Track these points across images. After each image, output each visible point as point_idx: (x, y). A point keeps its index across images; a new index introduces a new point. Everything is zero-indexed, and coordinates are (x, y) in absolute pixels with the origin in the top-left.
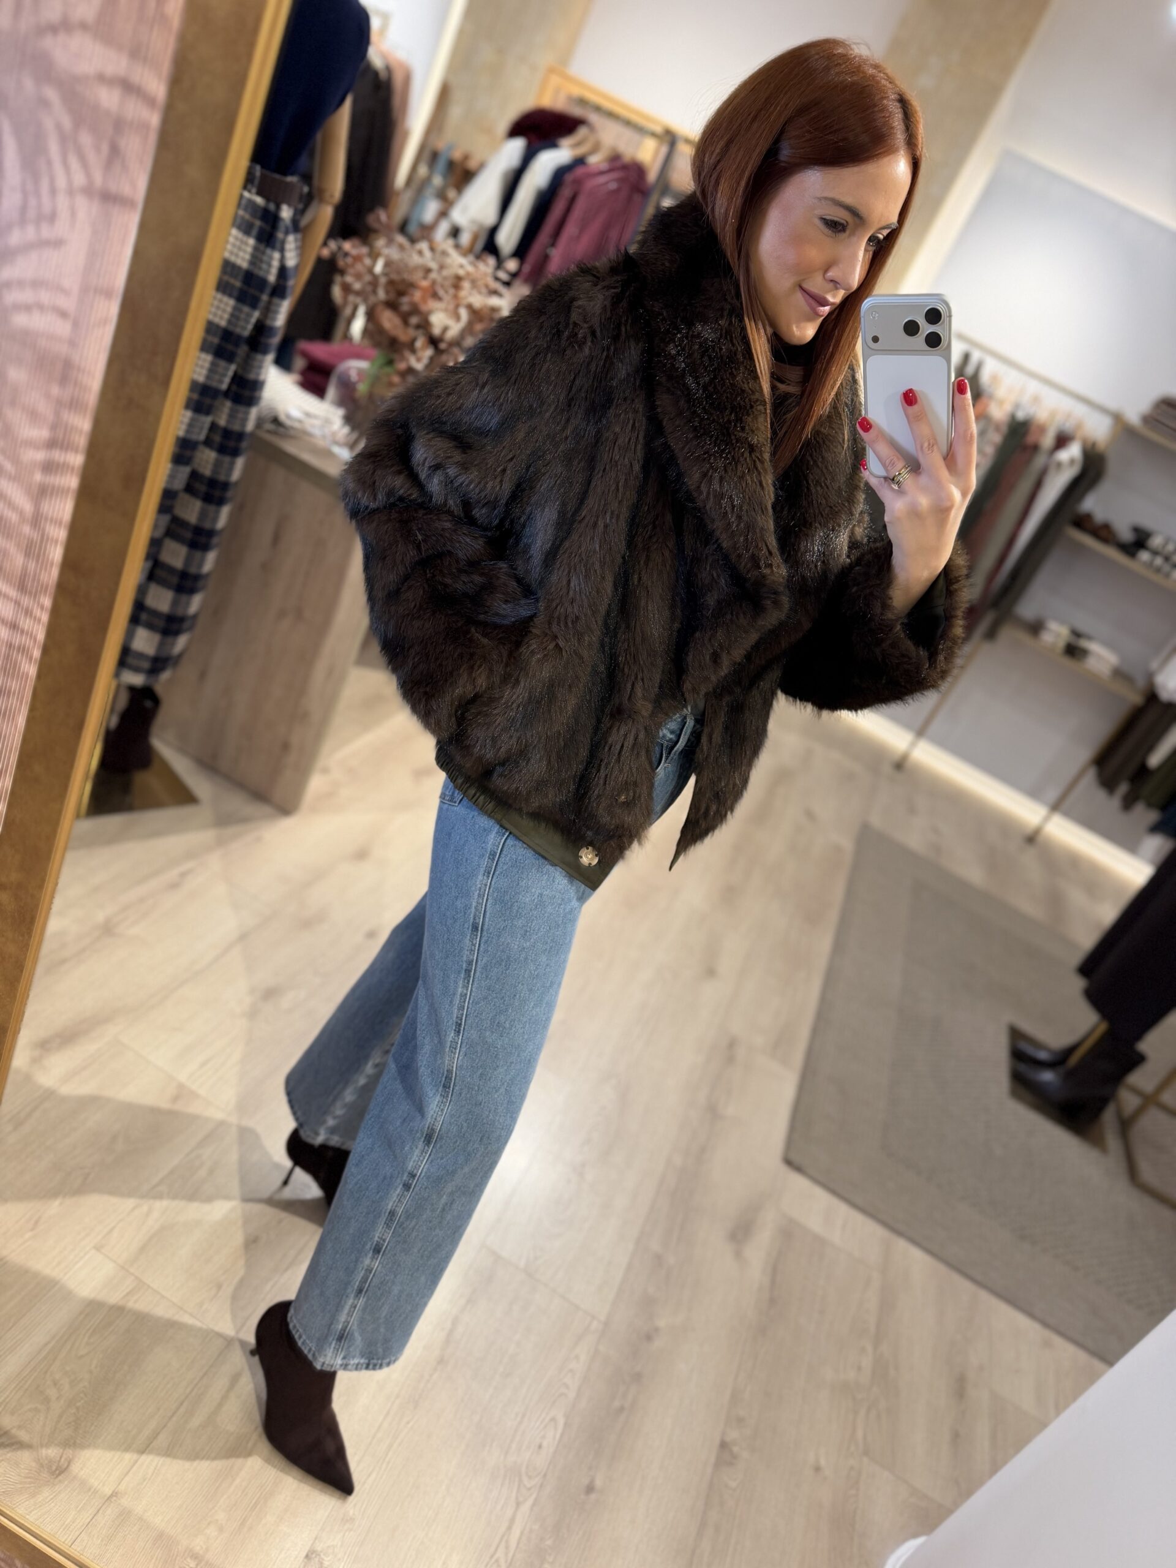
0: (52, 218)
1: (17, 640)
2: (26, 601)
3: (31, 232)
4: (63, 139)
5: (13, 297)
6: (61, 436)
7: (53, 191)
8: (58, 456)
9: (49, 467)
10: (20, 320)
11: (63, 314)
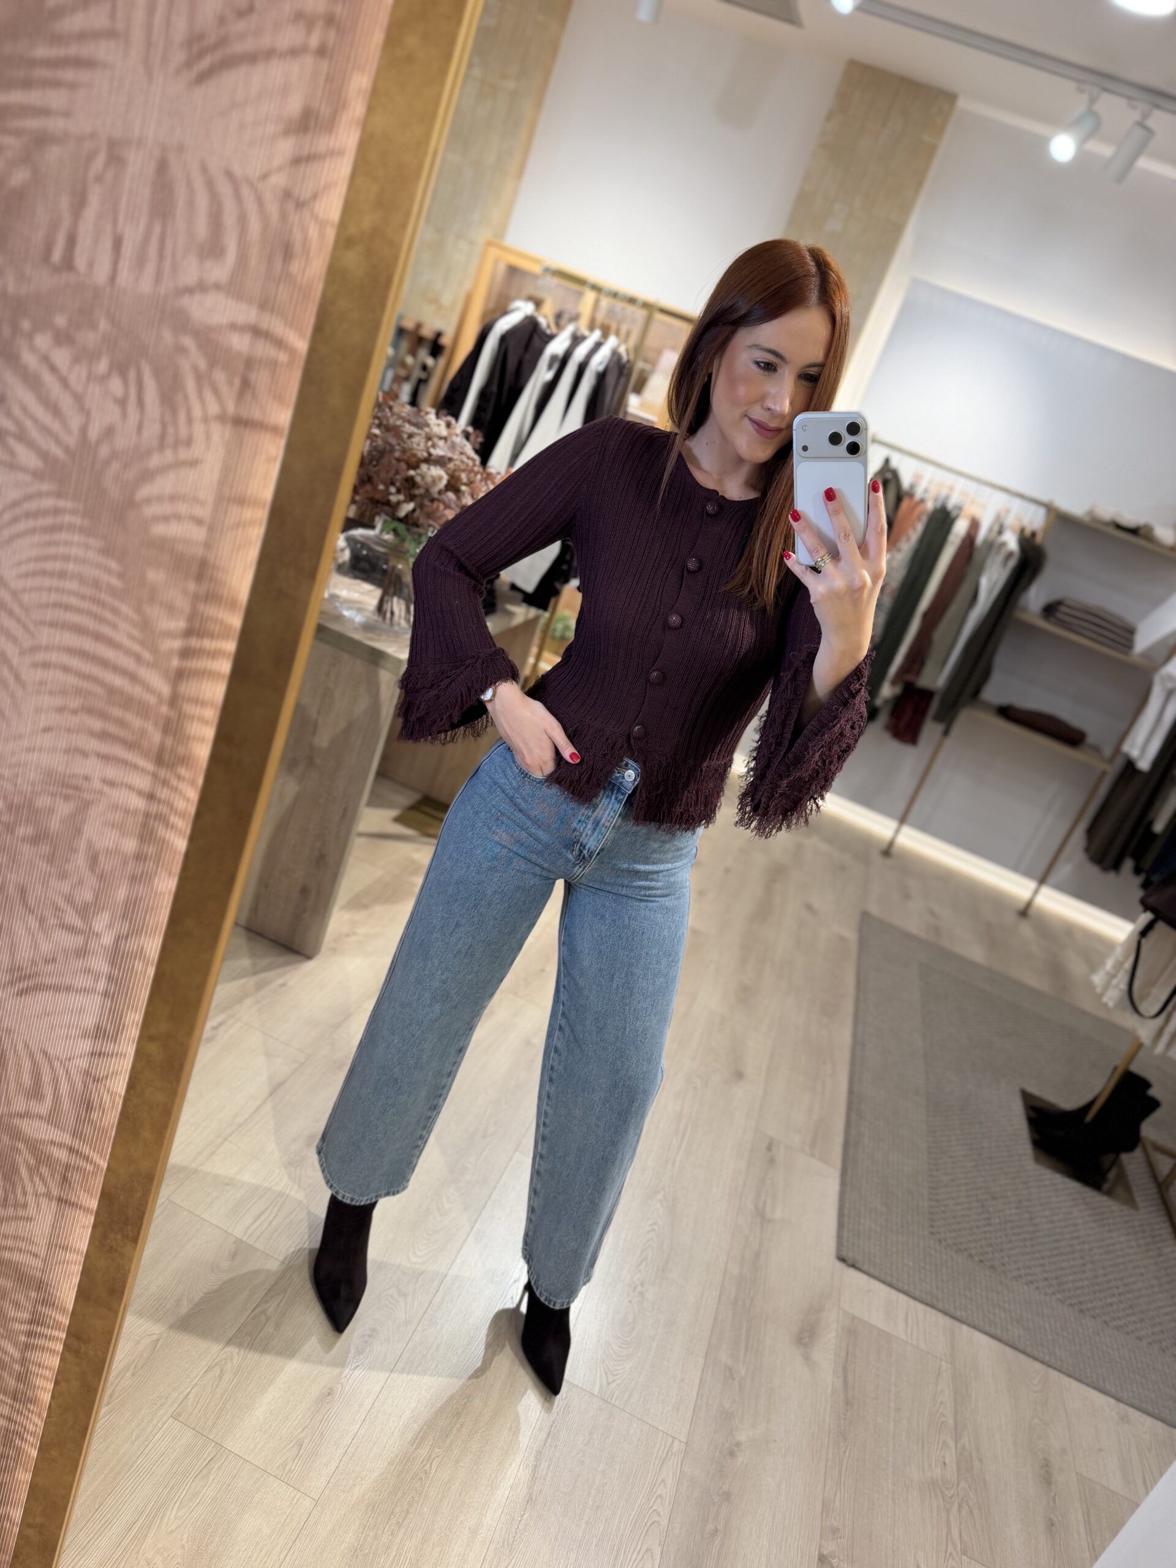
0: (189, 442)
1: (154, 808)
2: (163, 773)
3: (169, 456)
4: (199, 378)
5: (150, 511)
6: (197, 626)
7: (190, 420)
8: (194, 642)
9: (186, 653)
10: (159, 530)
11: (199, 522)
